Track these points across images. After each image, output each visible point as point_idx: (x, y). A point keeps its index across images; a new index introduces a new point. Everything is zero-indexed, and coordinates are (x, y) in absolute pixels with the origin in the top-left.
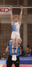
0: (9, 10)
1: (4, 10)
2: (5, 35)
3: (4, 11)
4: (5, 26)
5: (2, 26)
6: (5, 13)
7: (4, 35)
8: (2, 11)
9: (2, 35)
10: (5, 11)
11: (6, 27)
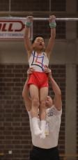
2: (14, 98)
3: (10, 30)
4: (14, 71)
5: (5, 71)
6: (13, 35)
7: (10, 98)
8: (4, 30)
9: (5, 98)
11: (17, 76)
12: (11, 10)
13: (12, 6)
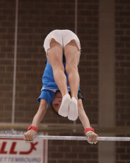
0: (33, 147)
1: (14, 145)
6: (17, 160)
8: (3, 151)
10: (16, 150)
12: (15, 121)
13: (16, 115)
